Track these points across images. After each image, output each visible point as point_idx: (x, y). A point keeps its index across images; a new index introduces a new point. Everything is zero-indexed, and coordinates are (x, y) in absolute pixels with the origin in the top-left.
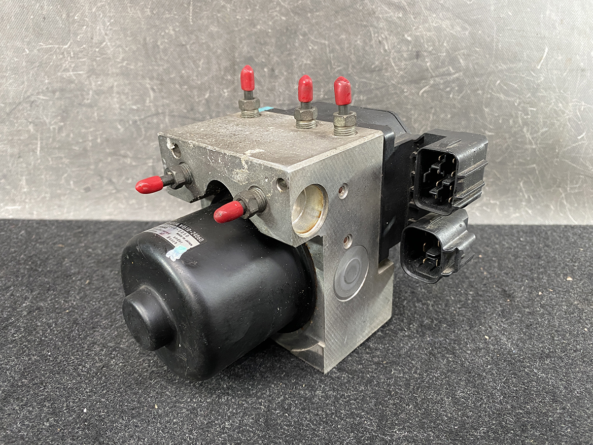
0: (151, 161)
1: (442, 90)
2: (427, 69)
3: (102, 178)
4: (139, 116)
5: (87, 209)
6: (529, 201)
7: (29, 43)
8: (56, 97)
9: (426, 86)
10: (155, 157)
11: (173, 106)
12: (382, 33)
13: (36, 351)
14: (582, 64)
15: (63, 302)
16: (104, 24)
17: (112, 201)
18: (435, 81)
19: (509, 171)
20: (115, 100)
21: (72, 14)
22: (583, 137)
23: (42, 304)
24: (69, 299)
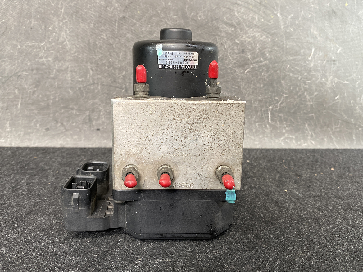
0: (88, 112)
1: (257, 71)
2: (249, 59)
3: (57, 122)
4: (83, 85)
5: (46, 142)
6: (312, 136)
7: (21, 42)
8: (34, 73)
9: (248, 68)
11: (103, 79)
12: (223, 39)
13: (38, 198)
14: (333, 58)
15: (45, 180)
16: (66, 32)
17: (62, 137)
18: (253, 65)
19: (299, 118)
20: (69, 75)
21: (47, 26)
22: (338, 98)
23: (33, 181)
24: (49, 179)
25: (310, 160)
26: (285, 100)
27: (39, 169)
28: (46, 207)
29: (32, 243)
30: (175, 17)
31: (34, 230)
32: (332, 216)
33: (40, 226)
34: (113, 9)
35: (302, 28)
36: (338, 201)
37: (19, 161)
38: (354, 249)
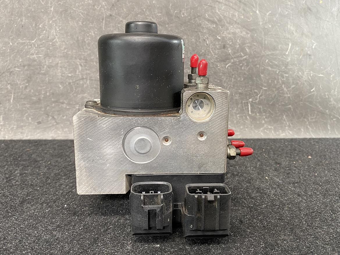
0: (78, 105)
1: (238, 65)
2: (230, 54)
3: (48, 115)
4: (72, 80)
5: (38, 135)
6: (289, 126)
7: (12, 40)
8: (25, 69)
9: (229, 63)
10: (80, 103)
11: (92, 74)
12: (205, 35)
13: (31, 188)
14: (309, 52)
15: (38, 171)
16: (56, 29)
17: (54, 129)
18: (234, 60)
19: (277, 109)
20: (59, 71)
21: (38, 24)
22: (314, 90)
23: (26, 172)
24: (41, 169)
25: (288, 149)
26: (264, 93)
27: (32, 160)
28: (39, 196)
29: (26, 231)
30: (160, 14)
31: (27, 219)
32: (311, 201)
33: (33, 215)
34: (101, 7)
35: (279, 25)
36: (316, 187)
37: (12, 153)
38: (333, 232)
